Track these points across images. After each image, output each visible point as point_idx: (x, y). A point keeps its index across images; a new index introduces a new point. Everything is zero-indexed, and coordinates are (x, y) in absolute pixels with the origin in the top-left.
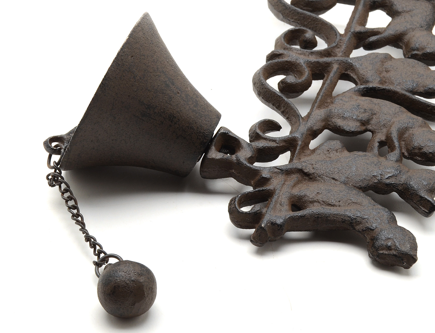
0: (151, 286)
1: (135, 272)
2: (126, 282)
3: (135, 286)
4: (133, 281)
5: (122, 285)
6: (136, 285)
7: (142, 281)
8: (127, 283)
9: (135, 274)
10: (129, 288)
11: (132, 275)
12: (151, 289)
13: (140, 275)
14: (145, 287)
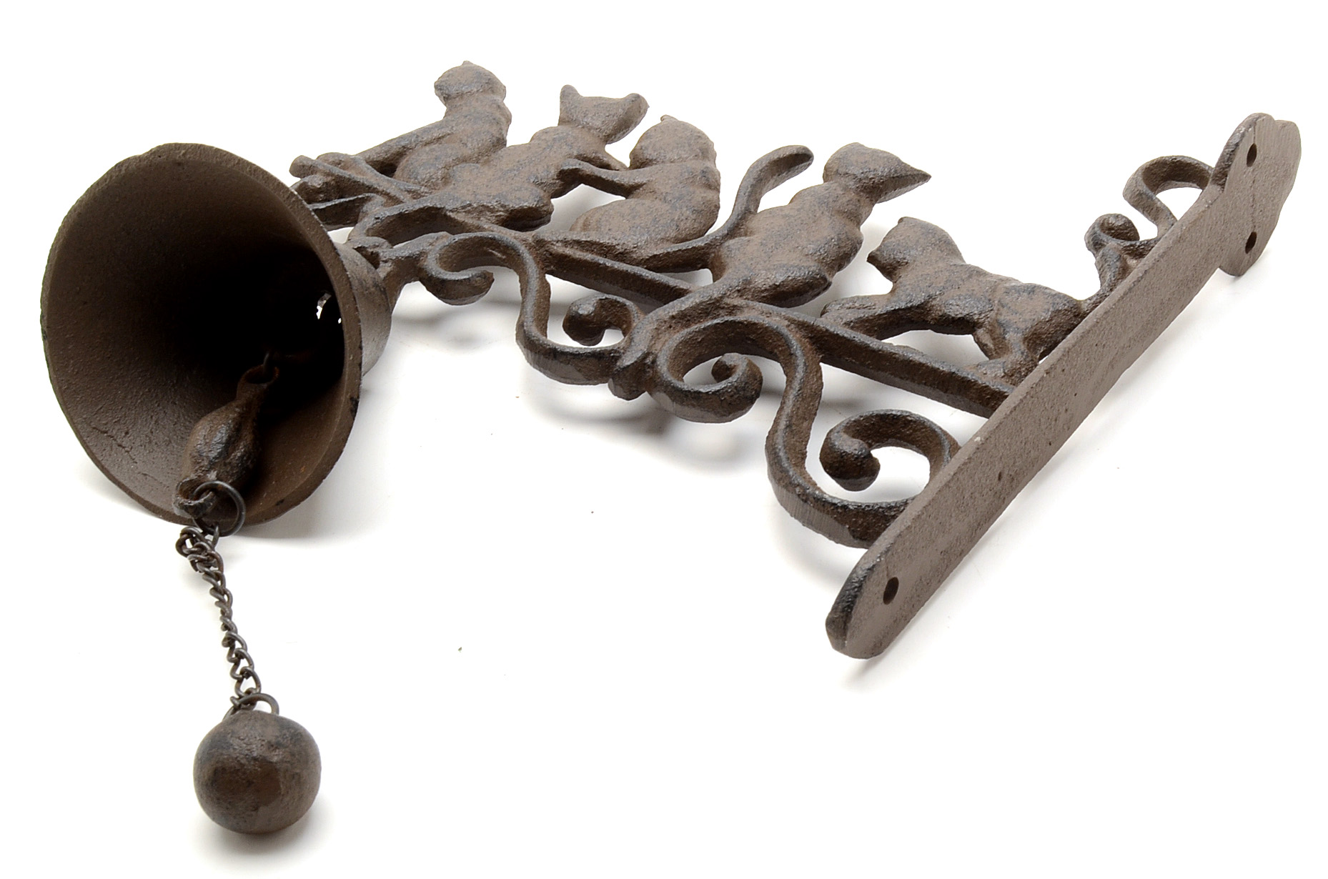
0: (298, 771)
1: (264, 740)
2: (238, 761)
3: (259, 769)
4: (255, 759)
5: (231, 768)
6: (260, 767)
7: (275, 759)
8: (241, 764)
9: (263, 743)
10: (244, 773)
11: (254, 746)
12: (296, 777)
13: (272, 746)
14: (282, 774)
